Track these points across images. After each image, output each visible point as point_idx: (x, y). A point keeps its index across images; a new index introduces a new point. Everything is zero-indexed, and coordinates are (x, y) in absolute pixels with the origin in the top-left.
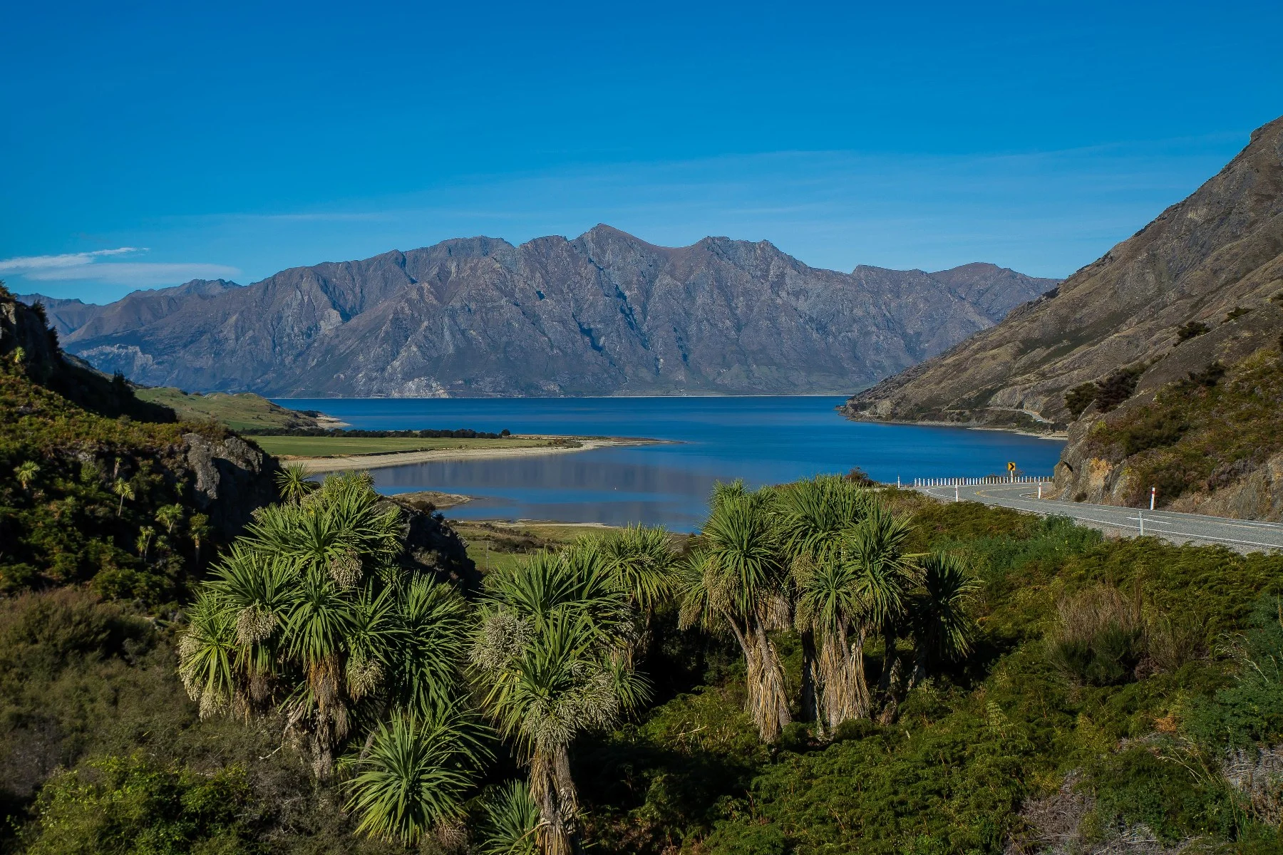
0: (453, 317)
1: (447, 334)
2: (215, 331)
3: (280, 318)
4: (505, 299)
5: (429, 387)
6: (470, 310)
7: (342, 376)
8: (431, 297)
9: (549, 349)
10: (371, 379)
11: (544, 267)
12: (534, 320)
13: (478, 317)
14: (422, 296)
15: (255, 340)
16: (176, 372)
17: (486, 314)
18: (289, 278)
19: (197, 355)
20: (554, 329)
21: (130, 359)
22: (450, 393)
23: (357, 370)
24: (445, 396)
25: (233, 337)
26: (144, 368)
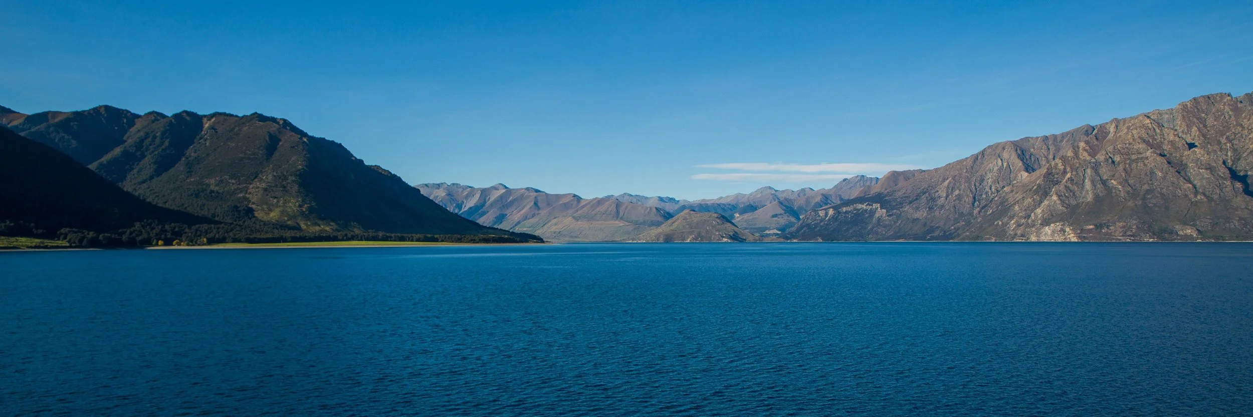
0: (1096, 167)
1: (1088, 184)
2: (933, 191)
3: (982, 180)
4: (1151, 151)
5: (1063, 231)
6: (1113, 162)
7: (1000, 223)
8: (1085, 154)
9: (1192, 196)
10: (1019, 225)
11: (1203, 122)
12: (1180, 169)
13: (1121, 167)
14: (1076, 153)
15: (959, 197)
16: (900, 222)
17: (1130, 165)
18: (995, 150)
19: (917, 209)
20: (1199, 176)
21: (872, 213)
22: (1079, 237)
23: (1011, 218)
24: (1074, 240)
25: (945, 195)
26: (879, 220)
